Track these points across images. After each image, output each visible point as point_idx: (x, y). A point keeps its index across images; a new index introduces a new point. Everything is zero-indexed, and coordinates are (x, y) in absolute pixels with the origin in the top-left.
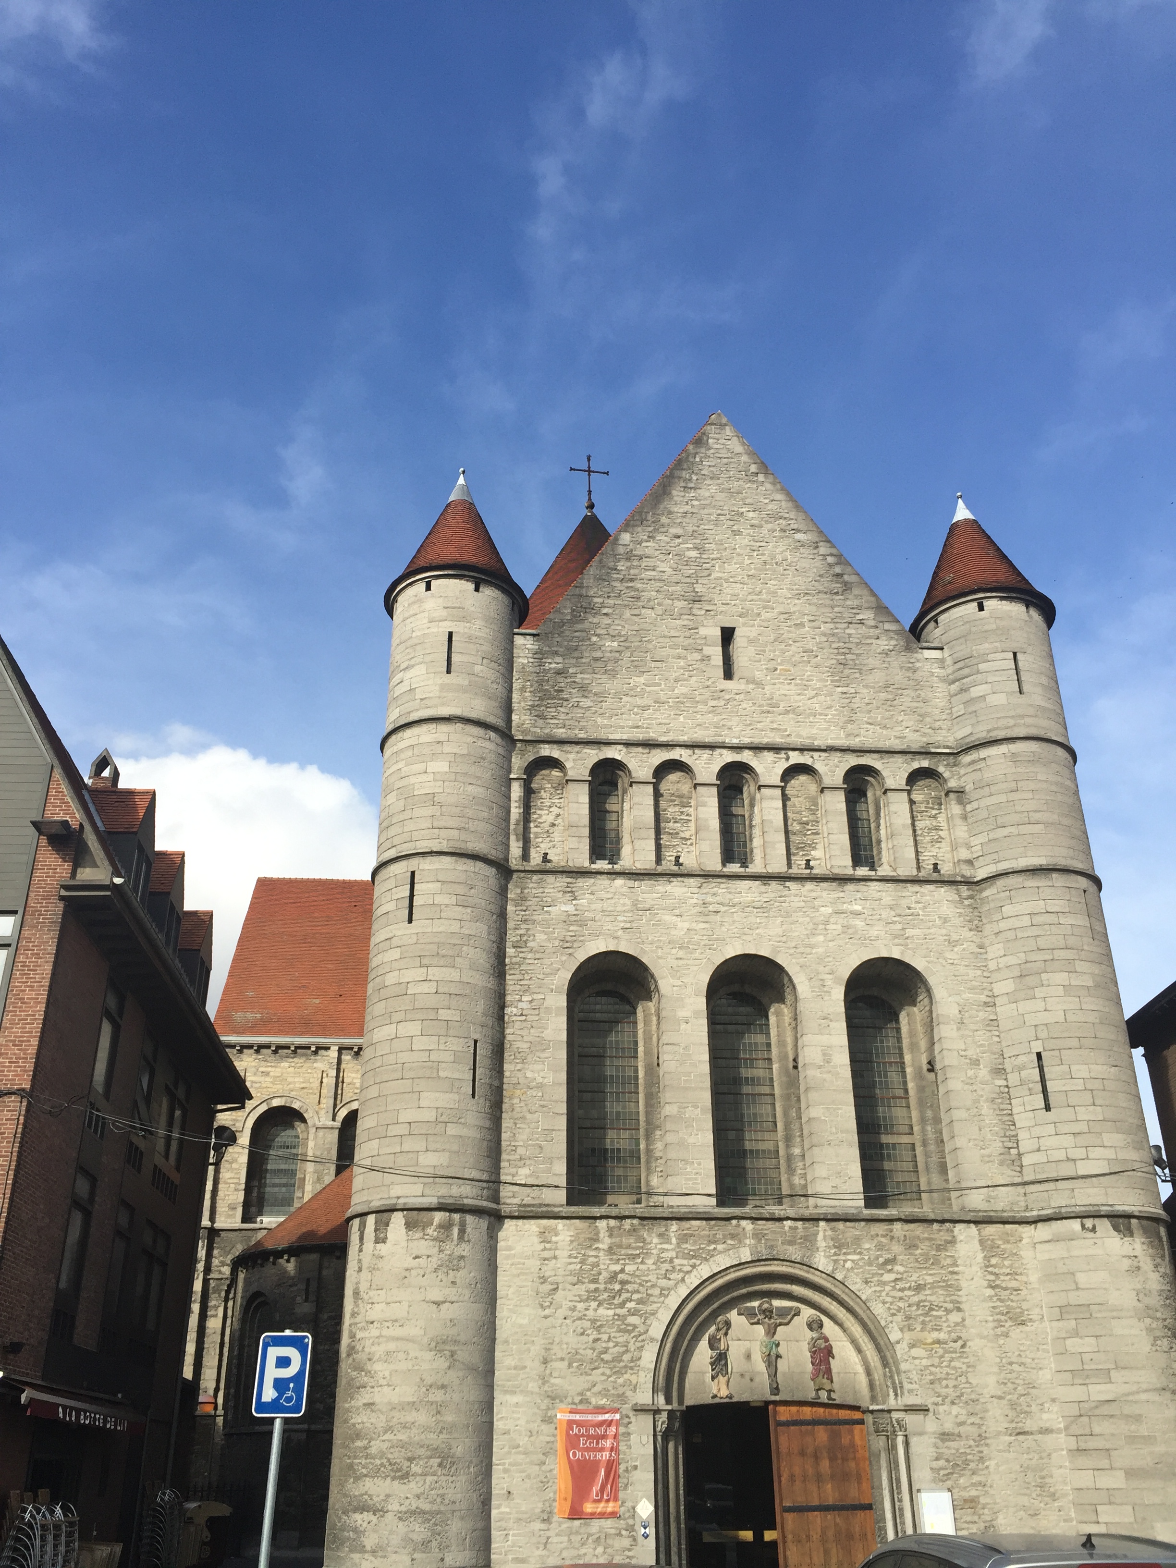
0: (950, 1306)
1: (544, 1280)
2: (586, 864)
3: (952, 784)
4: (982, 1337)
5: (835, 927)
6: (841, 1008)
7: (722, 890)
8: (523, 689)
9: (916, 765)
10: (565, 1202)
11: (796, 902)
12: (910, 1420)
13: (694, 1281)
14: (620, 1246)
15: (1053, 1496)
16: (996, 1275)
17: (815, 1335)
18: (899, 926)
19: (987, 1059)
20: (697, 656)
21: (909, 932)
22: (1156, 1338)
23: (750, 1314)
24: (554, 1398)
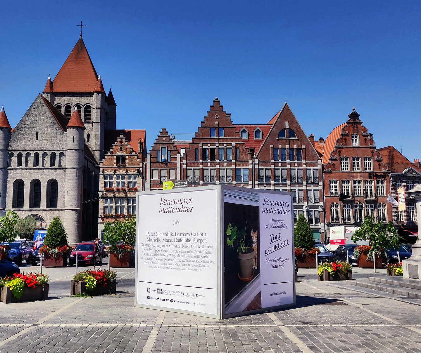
2: (16, 168)
3: (65, 155)
5: (47, 175)
6: (46, 185)
7: (33, 171)
9: (61, 152)
10: (11, 208)
11: (42, 172)
13: (26, 216)
16: (60, 215)
17: (40, 221)
19: (63, 191)
20: (33, 136)
21: (56, 175)
22: (73, 222)
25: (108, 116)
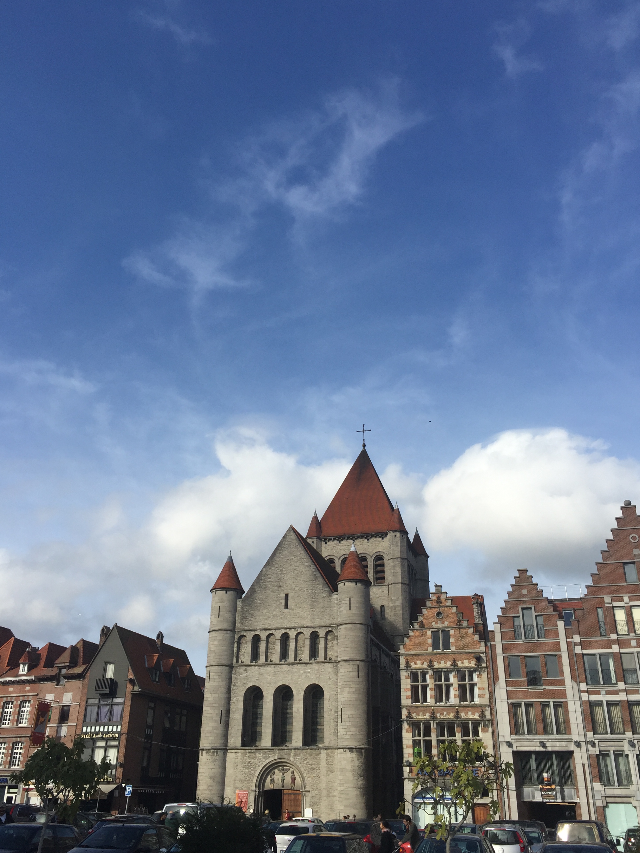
0: (317, 769)
1: (235, 763)
2: (250, 663)
3: (336, 634)
4: (324, 775)
5: (303, 676)
6: (303, 697)
7: (279, 668)
8: (238, 617)
9: (328, 630)
10: (240, 745)
11: (295, 670)
12: (307, 794)
13: (265, 763)
14: (251, 756)
15: (334, 811)
16: (328, 761)
17: (292, 775)
18: (318, 675)
19: (334, 709)
20: (279, 603)
21: (321, 676)
22: (354, 777)
23: (279, 770)
24: (236, 788)
25: (415, 575)
